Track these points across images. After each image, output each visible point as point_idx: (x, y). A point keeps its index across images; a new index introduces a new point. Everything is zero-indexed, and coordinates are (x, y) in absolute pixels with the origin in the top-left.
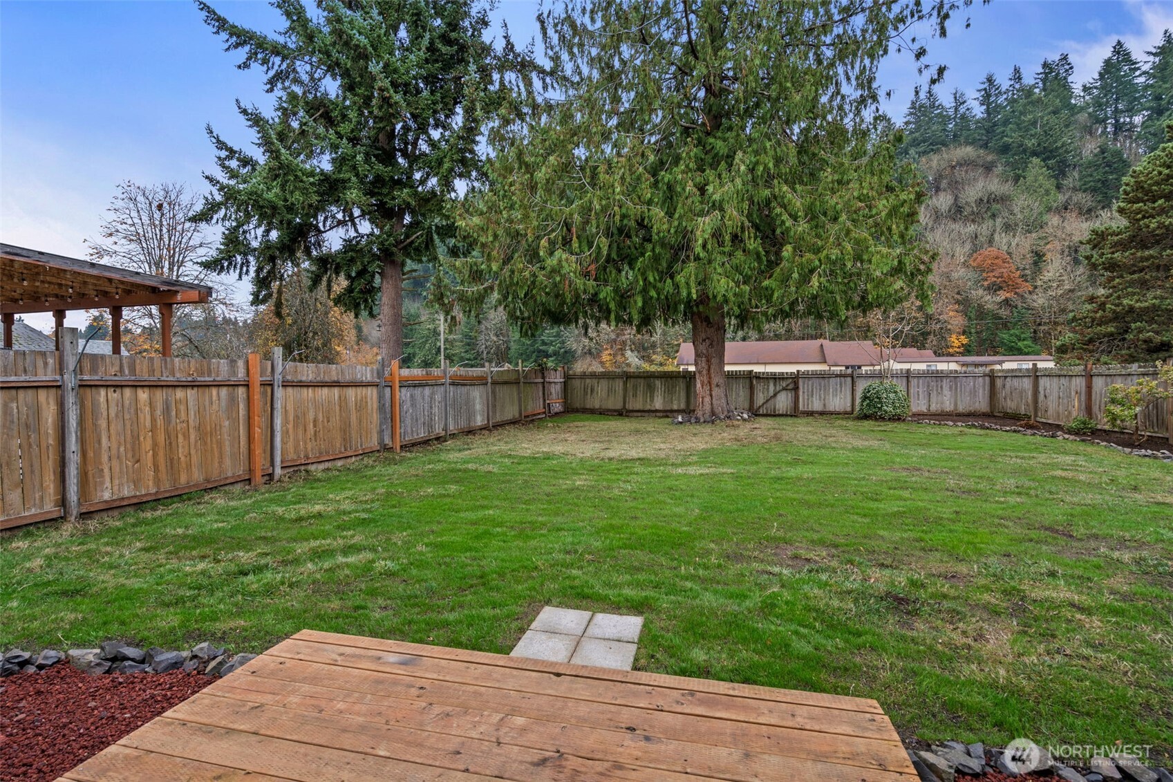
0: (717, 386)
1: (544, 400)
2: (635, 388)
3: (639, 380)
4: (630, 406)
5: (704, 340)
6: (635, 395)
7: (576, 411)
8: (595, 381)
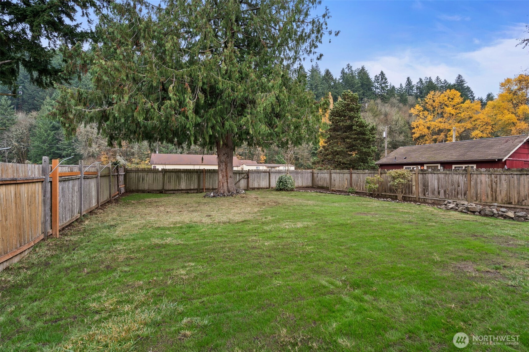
0: (231, 177)
1: (118, 186)
2: (170, 178)
3: (172, 173)
4: (167, 187)
5: (224, 154)
6: (170, 182)
7: (132, 191)
8: (145, 174)
